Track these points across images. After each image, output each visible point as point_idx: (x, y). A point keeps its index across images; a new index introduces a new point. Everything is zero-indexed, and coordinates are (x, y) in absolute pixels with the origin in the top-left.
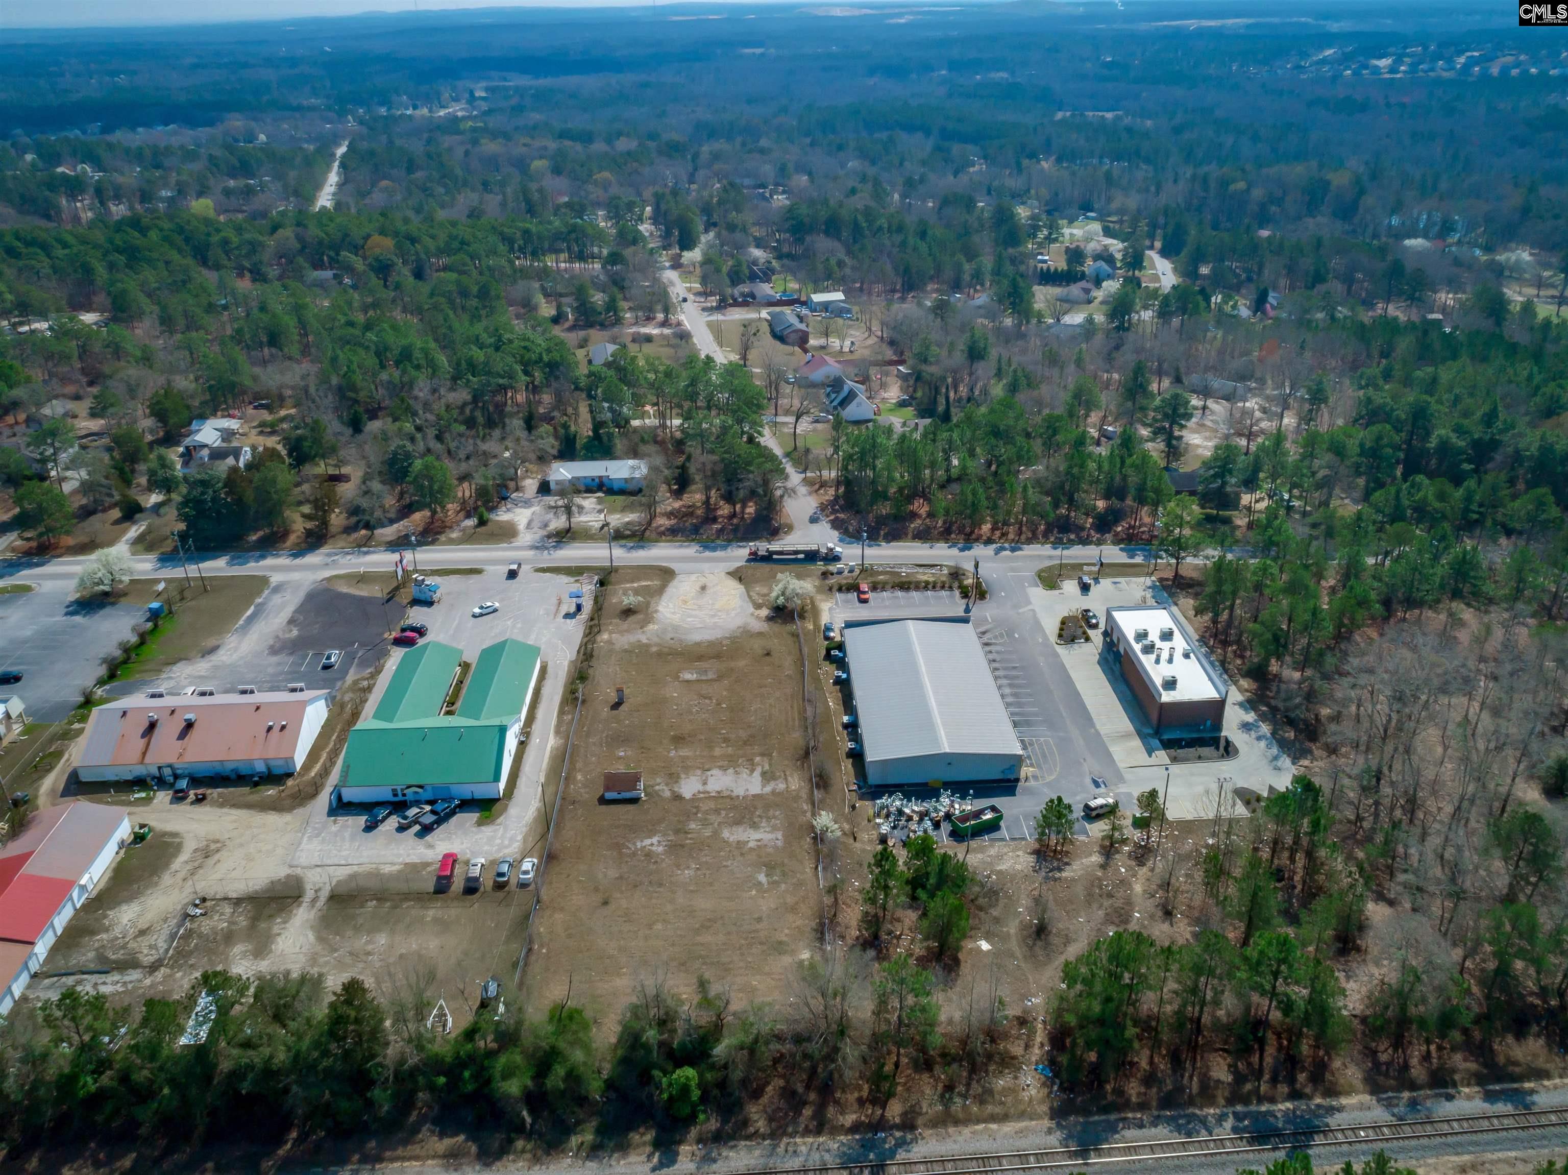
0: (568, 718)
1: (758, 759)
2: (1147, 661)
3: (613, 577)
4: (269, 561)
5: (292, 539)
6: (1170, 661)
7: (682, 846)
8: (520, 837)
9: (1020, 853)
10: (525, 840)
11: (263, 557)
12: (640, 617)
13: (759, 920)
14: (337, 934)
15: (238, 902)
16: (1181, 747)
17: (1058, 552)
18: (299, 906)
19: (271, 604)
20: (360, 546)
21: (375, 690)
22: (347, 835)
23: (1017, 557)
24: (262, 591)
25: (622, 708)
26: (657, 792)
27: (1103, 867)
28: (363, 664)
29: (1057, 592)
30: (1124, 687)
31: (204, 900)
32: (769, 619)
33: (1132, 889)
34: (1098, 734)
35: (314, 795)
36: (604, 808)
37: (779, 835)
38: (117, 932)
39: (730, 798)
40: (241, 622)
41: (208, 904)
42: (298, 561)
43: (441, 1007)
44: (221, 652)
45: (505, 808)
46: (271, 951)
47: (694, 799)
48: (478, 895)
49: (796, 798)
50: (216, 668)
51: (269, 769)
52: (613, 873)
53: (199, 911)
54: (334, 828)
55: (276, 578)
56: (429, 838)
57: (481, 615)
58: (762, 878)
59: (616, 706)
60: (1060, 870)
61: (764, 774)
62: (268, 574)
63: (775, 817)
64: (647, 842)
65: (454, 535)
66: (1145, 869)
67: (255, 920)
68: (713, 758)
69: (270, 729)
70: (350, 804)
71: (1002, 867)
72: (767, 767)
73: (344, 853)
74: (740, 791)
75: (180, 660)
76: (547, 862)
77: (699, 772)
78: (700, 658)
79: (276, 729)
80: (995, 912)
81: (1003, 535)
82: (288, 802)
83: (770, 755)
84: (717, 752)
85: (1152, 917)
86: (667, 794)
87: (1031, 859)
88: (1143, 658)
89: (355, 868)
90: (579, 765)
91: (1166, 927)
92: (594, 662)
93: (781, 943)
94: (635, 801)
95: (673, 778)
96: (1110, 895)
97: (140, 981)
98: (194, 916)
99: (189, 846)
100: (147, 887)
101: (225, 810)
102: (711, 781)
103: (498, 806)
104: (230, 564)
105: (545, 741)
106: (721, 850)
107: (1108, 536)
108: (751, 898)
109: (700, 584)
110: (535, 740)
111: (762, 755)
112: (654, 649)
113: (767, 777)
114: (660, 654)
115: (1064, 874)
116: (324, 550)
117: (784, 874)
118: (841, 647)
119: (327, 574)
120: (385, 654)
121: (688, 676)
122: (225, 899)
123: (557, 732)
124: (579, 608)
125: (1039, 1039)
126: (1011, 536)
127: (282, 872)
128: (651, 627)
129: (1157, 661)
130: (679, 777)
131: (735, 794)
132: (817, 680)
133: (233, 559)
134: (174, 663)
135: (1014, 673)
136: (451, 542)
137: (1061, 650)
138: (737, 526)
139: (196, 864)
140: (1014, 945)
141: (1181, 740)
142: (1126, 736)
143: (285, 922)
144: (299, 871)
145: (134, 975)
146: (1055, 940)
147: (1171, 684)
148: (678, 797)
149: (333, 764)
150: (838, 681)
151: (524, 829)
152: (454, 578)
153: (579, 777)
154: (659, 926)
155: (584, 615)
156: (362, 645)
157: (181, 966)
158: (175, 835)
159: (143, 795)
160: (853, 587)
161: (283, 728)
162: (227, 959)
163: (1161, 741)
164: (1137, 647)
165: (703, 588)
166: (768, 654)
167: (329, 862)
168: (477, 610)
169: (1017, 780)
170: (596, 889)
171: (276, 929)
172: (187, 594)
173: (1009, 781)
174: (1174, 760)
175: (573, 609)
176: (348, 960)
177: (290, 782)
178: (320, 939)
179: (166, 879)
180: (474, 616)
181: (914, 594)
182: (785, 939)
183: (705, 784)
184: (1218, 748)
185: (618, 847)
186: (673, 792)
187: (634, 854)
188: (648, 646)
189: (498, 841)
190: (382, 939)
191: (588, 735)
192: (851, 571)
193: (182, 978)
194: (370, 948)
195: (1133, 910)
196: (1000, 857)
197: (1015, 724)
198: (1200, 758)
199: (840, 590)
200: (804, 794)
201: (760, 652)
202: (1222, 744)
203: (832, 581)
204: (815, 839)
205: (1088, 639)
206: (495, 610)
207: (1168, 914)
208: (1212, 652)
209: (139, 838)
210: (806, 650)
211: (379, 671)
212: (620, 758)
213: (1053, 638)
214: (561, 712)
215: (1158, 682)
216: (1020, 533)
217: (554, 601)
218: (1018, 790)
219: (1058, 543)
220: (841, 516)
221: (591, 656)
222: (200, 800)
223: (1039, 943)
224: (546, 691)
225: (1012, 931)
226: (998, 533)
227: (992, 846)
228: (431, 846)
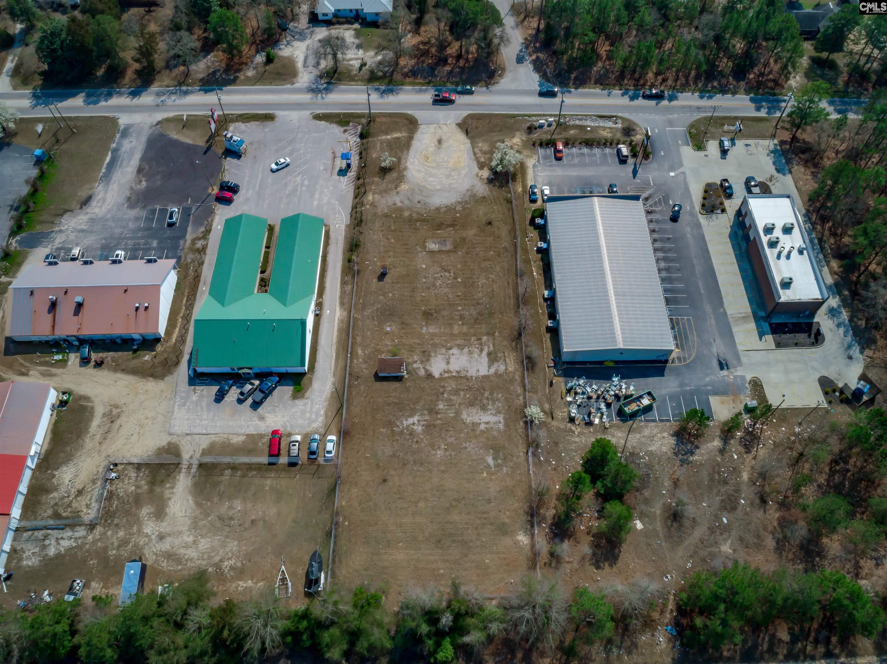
0: (348, 288)
1: (485, 338)
2: (770, 254)
3: (373, 128)
4: (115, 101)
5: (130, 74)
6: (788, 257)
7: (435, 426)
8: (322, 412)
9: (665, 434)
10: (326, 416)
11: (110, 95)
12: (394, 174)
13: (489, 501)
14: (208, 500)
15: (138, 467)
16: (785, 333)
17: (705, 103)
18: (180, 472)
19: (123, 149)
20: (180, 84)
21: (208, 251)
22: (204, 404)
23: (674, 107)
24: (114, 136)
25: (387, 279)
26: (414, 370)
27: (722, 451)
28: (198, 223)
29: (702, 153)
30: (747, 266)
31: (116, 465)
32: (490, 181)
33: (740, 477)
34: (725, 313)
35: (177, 363)
36: (379, 385)
37: (501, 418)
38: (63, 490)
39: (466, 378)
40: (103, 170)
41: (120, 467)
42: (137, 101)
43: (283, 571)
44: (94, 203)
45: (311, 379)
46: (166, 514)
47: (441, 379)
48: (298, 467)
49: (512, 381)
50: (92, 221)
51: (143, 338)
52: (388, 451)
53: (114, 475)
54: (195, 398)
55: (124, 120)
56: (260, 410)
57: (278, 170)
58: (490, 460)
59: (382, 276)
60: (692, 453)
61: (489, 354)
62: (117, 115)
63: (498, 400)
64: (410, 421)
65: (250, 73)
66: (751, 456)
67: (152, 483)
68: (453, 336)
69: (137, 309)
70: (203, 374)
71: (653, 448)
72: (492, 348)
73: (205, 422)
74: (472, 373)
75: (66, 211)
76: (344, 437)
77: (443, 350)
78: (440, 226)
79: (142, 309)
80: (646, 493)
81: (664, 80)
82: (159, 369)
83: (493, 334)
84: (456, 329)
85: (752, 504)
86: (422, 372)
87: (672, 441)
88: (768, 251)
89: (213, 438)
90: (359, 339)
91: (760, 514)
92: (364, 228)
93: (504, 524)
94: (399, 379)
95: (426, 356)
96: (725, 482)
97: (85, 537)
98: (112, 480)
99: (99, 410)
100: (76, 450)
101: (119, 375)
102: (452, 360)
103: (305, 379)
104: (87, 102)
105: (333, 312)
106: (461, 431)
107: (742, 84)
108: (483, 479)
109: (437, 137)
110: (327, 312)
111: (488, 334)
112: (406, 214)
113: (493, 358)
114: (410, 220)
115: (696, 458)
116: (154, 88)
117: (505, 459)
118: (542, 214)
119: (160, 116)
120: (211, 212)
121: (432, 246)
122: (130, 464)
123: (342, 304)
124: (349, 166)
125: (670, 607)
126: (670, 82)
127: (163, 441)
128: (404, 187)
129: (779, 257)
130: (430, 356)
131: (469, 375)
132: (525, 251)
133: (88, 96)
134: (62, 215)
135: (668, 245)
136: (250, 81)
137: (702, 220)
138: (463, 68)
139: (106, 428)
140: (659, 526)
141: (785, 325)
142: (745, 318)
143: (172, 488)
144: (174, 439)
145: (81, 532)
146: (687, 523)
147: (787, 284)
148: (429, 376)
149: (187, 330)
150: (540, 250)
151: (326, 404)
152: (253, 125)
153: (360, 352)
154: (421, 504)
155: (352, 174)
156: (194, 201)
157: (110, 525)
158: (87, 398)
159: (60, 357)
160: (551, 143)
161: (146, 308)
162: (138, 519)
163: (771, 325)
164: (765, 239)
165: (440, 142)
166: (490, 223)
167: (196, 431)
168: (274, 167)
169: (666, 361)
170: (378, 466)
171: (167, 494)
172: (61, 136)
173: (660, 362)
174: (779, 345)
175: (344, 166)
176: (218, 524)
177: (159, 348)
178: (198, 504)
179: (89, 443)
180: (272, 171)
181: (597, 151)
182: (507, 520)
183: (448, 363)
184: (809, 336)
185: (390, 424)
186: (427, 371)
187: (402, 432)
188: (400, 210)
189: (308, 415)
190: (238, 505)
191: (364, 307)
192: (550, 125)
193: (112, 535)
194: (231, 513)
195: (740, 498)
196: (651, 438)
197: (668, 301)
198: (796, 344)
199: (541, 145)
200: (517, 377)
201: (484, 220)
202: (814, 331)
203: (536, 136)
204: (526, 423)
205: (723, 211)
206: (288, 165)
207: (763, 501)
208: (814, 229)
209: (63, 403)
210: (516, 217)
211: (208, 231)
212: (387, 333)
213: (698, 207)
214: (343, 283)
215: (778, 280)
216: (676, 80)
217: (331, 156)
218: (667, 371)
219: (704, 93)
220: (541, 56)
221: (361, 221)
222: (99, 364)
223: (675, 525)
224: (330, 258)
225: (658, 512)
226: (660, 78)
227: (646, 426)
228: (262, 418)
